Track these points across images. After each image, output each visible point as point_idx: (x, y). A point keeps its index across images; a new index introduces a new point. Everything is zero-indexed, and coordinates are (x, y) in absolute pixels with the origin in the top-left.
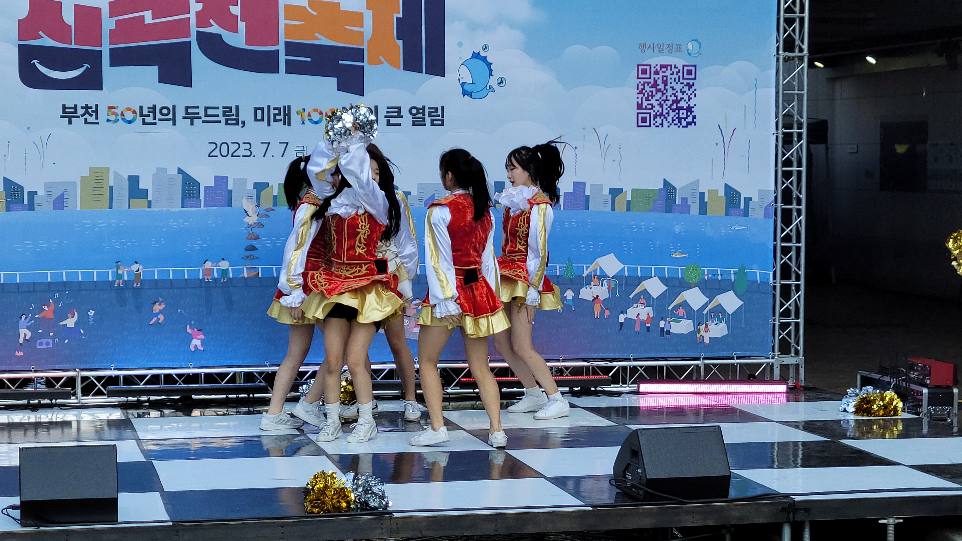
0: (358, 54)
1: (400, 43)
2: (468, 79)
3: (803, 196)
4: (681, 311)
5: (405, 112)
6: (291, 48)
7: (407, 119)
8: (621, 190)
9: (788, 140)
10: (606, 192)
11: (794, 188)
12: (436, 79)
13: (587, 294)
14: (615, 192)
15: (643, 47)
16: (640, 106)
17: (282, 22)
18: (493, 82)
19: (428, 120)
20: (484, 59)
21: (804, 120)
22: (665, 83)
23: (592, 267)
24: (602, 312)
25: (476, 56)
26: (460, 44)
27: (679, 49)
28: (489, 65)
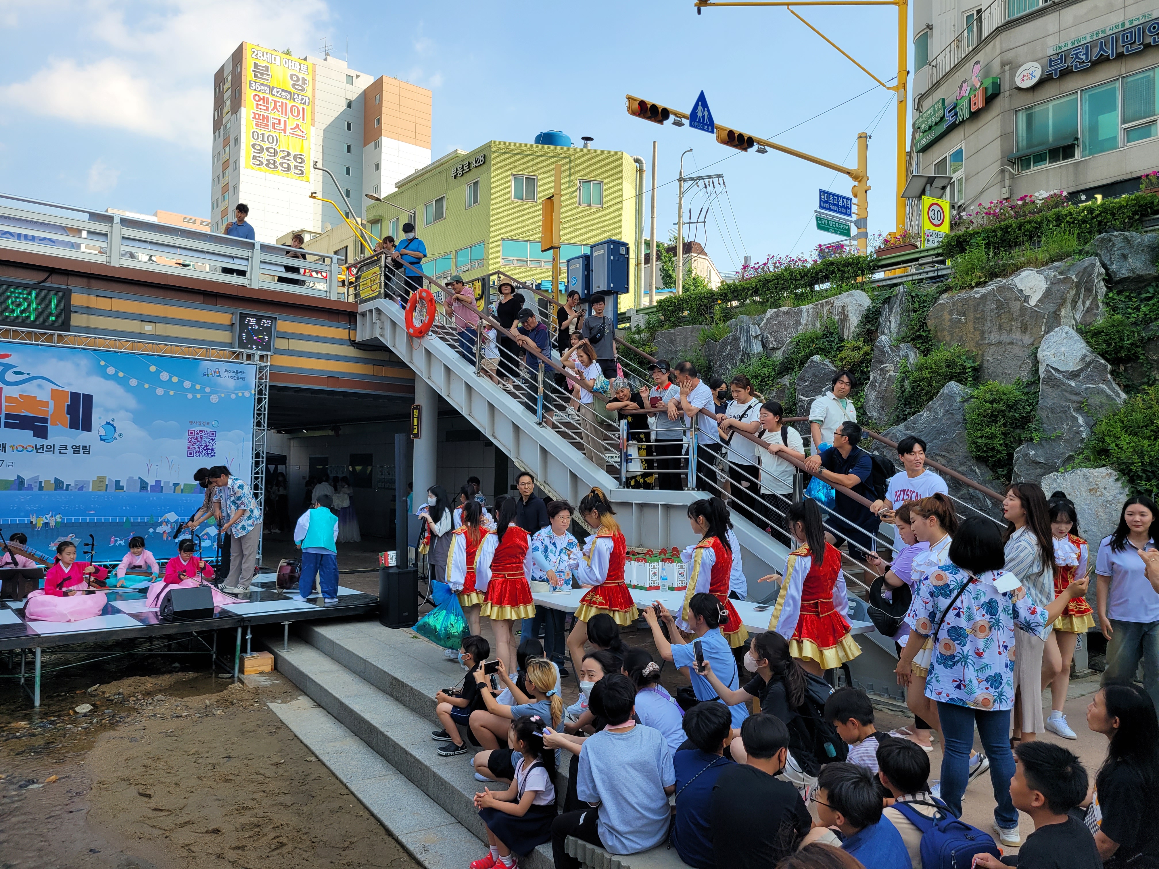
0: (45, 420)
1: (68, 416)
2: (103, 433)
3: (263, 487)
4: (205, 537)
5: (69, 447)
6: (7, 416)
7: (70, 450)
8: (178, 484)
9: (257, 464)
10: (171, 485)
11: (260, 484)
12: (87, 433)
13: (159, 530)
14: (176, 485)
15: (191, 422)
16: (189, 448)
17: (4, 404)
18: (116, 435)
19: (81, 451)
20: (112, 425)
21: (265, 456)
22: (201, 438)
23: (163, 518)
24: (167, 538)
25: (108, 423)
26: (100, 418)
27: (208, 424)
28: (115, 428)
